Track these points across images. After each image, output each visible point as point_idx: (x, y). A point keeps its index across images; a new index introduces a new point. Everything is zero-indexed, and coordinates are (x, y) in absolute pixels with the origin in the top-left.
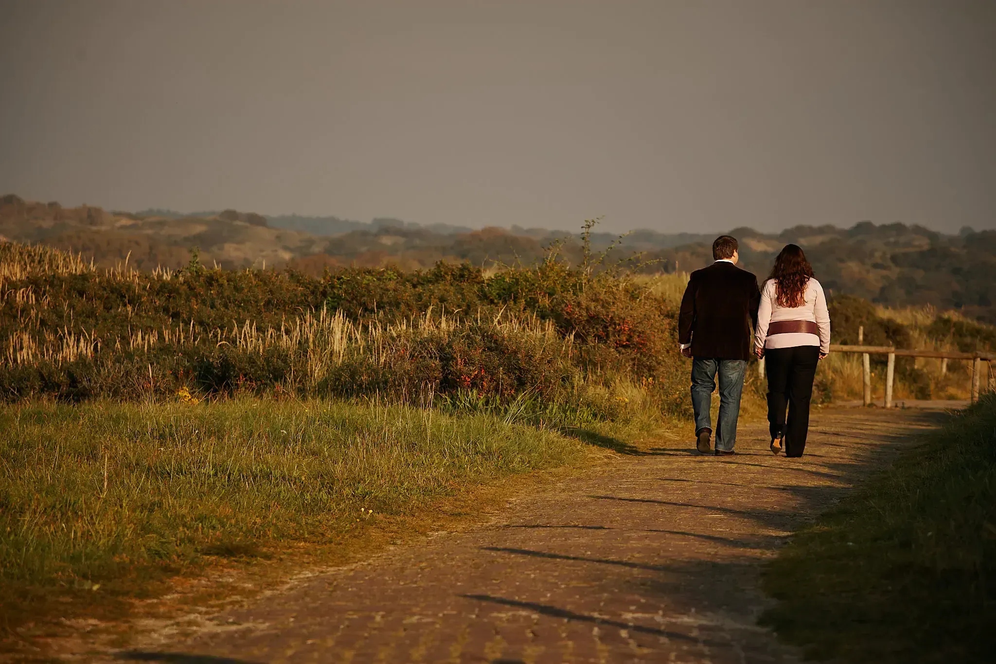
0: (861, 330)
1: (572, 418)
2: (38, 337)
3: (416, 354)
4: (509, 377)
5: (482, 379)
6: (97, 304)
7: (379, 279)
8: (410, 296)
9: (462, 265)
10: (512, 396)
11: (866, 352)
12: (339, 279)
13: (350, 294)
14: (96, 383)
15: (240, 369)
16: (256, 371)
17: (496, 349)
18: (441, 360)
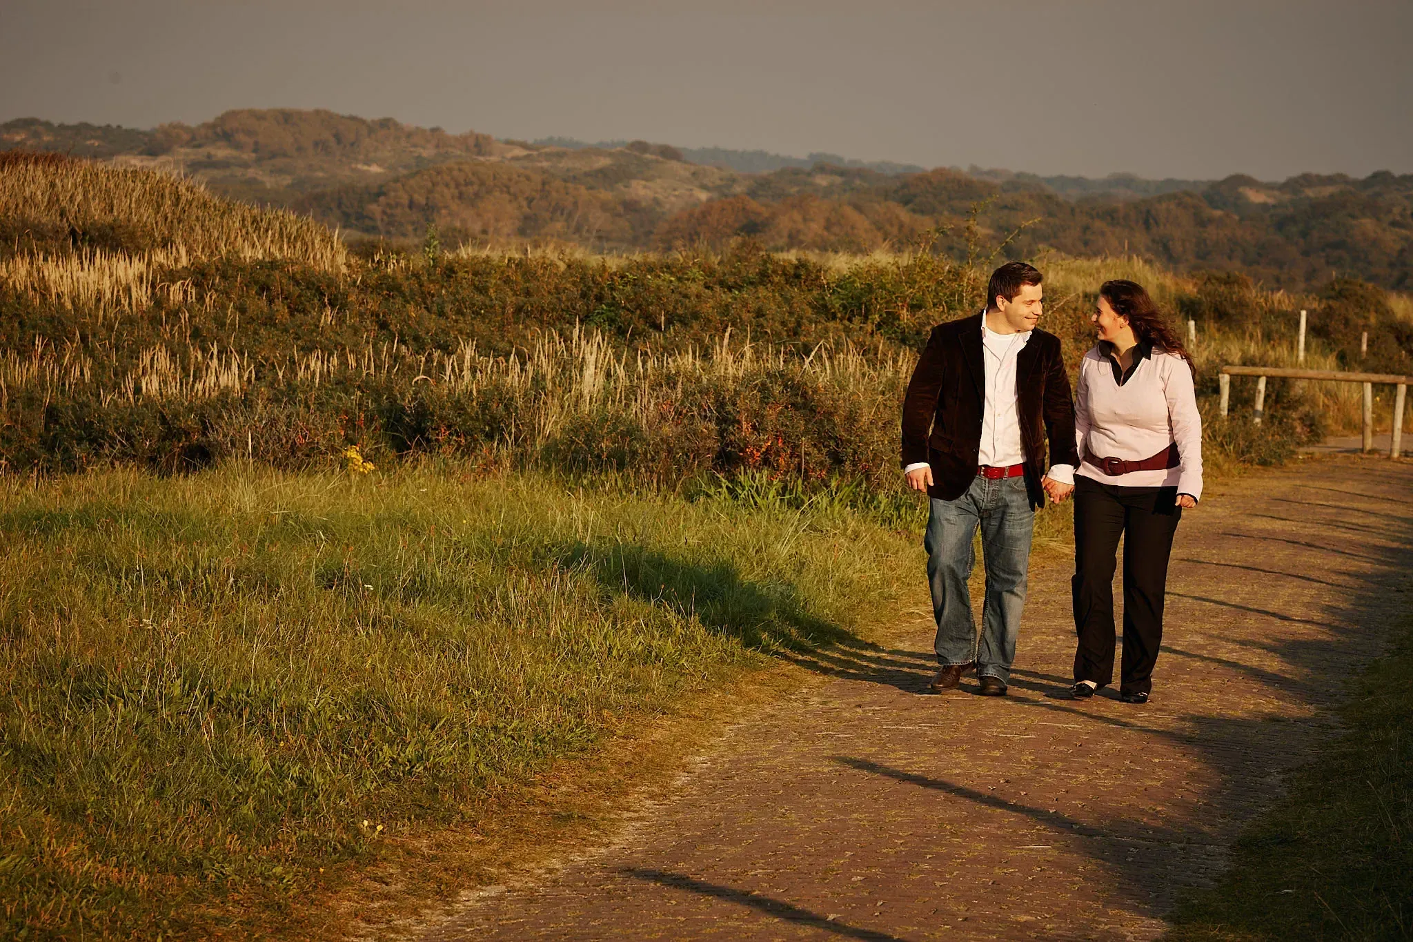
0: (1365, 336)
1: (909, 519)
2: (177, 354)
3: (684, 411)
4: (820, 450)
5: (778, 454)
6: (281, 308)
7: (679, 279)
8: (713, 308)
9: (799, 260)
10: (823, 480)
11: (1367, 381)
12: (622, 277)
13: (632, 301)
14: (225, 436)
15: (442, 418)
16: (465, 421)
17: (805, 405)
18: (720, 421)
